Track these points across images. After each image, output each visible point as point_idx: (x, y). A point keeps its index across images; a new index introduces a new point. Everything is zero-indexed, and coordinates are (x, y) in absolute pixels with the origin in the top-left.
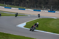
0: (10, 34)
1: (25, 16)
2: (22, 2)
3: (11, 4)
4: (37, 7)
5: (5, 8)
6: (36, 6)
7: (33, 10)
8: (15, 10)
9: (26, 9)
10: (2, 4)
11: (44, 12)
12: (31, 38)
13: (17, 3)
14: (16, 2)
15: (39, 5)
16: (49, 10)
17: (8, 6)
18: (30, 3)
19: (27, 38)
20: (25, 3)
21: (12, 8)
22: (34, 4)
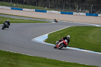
0: (21, 55)
3: (23, 2)
4: (67, 7)
5: (12, 9)
6: (66, 5)
7: (60, 12)
9: (48, 11)
10: (7, 2)
11: (79, 15)
12: (57, 61)
13: (33, 1)
15: (70, 4)
16: (88, 12)
17: (17, 6)
18: (55, 0)
19: (50, 60)
20: (46, 1)
21: (24, 9)
22: (61, 2)
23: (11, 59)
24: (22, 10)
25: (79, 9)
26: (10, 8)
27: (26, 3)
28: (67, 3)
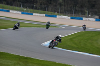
1: (55, 27)
2: (50, 3)
3: (33, 7)
4: (76, 12)
5: (22, 13)
6: (76, 10)
7: (69, 18)
8: (39, 17)
9: (58, 16)
10: (17, 6)
11: (89, 20)
13: (43, 6)
14: (41, 4)
15: (80, 9)
16: (97, 17)
18: (65, 6)
20: (56, 6)
21: (34, 14)
22: (71, 8)
23: (21, 63)
24: (32, 14)
25: (89, 15)
26: (20, 13)
27: (36, 8)
28: (77, 8)
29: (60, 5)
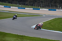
0: (25, 36)
1: (39, 16)
2: (36, 1)
3: (25, 4)
4: (52, 6)
5: (18, 8)
7: (48, 10)
8: (29, 10)
9: (40, 9)
10: (15, 4)
12: (47, 39)
13: (31, 3)
14: (30, 2)
15: (54, 4)
18: (45, 2)
19: (42, 39)
20: (39, 3)
23: (19, 39)
24: (25, 9)
25: (60, 8)
26: (17, 8)
27: (27, 5)
28: (52, 3)
29: (42, 2)
